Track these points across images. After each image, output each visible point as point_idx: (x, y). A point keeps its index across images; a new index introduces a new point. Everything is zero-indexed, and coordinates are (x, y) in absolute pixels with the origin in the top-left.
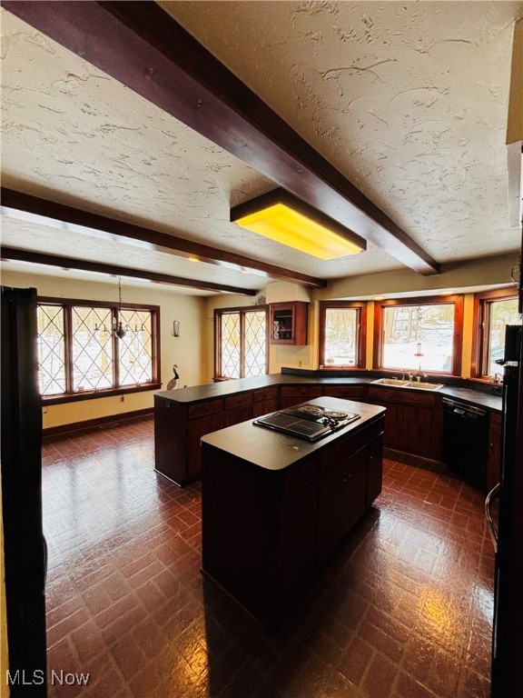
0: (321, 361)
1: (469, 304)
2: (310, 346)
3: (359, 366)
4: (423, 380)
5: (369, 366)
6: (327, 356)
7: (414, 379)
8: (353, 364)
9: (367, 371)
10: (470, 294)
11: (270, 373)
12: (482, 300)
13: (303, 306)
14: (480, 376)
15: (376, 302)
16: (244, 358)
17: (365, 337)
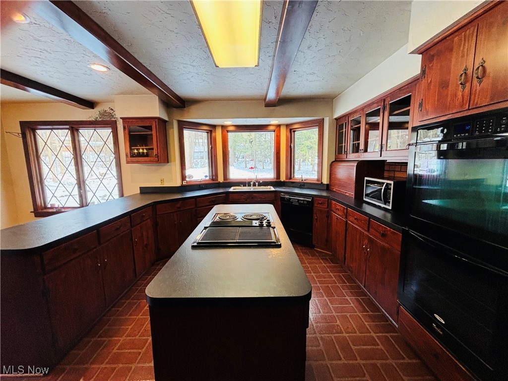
0: (183, 178)
2: (171, 164)
3: (213, 180)
4: (260, 185)
5: (221, 179)
6: (188, 172)
7: (254, 185)
8: (208, 178)
9: (219, 183)
10: (283, 125)
11: (125, 195)
12: (291, 129)
13: (163, 124)
14: (291, 178)
15: (223, 127)
16: (84, 182)
17: (216, 156)
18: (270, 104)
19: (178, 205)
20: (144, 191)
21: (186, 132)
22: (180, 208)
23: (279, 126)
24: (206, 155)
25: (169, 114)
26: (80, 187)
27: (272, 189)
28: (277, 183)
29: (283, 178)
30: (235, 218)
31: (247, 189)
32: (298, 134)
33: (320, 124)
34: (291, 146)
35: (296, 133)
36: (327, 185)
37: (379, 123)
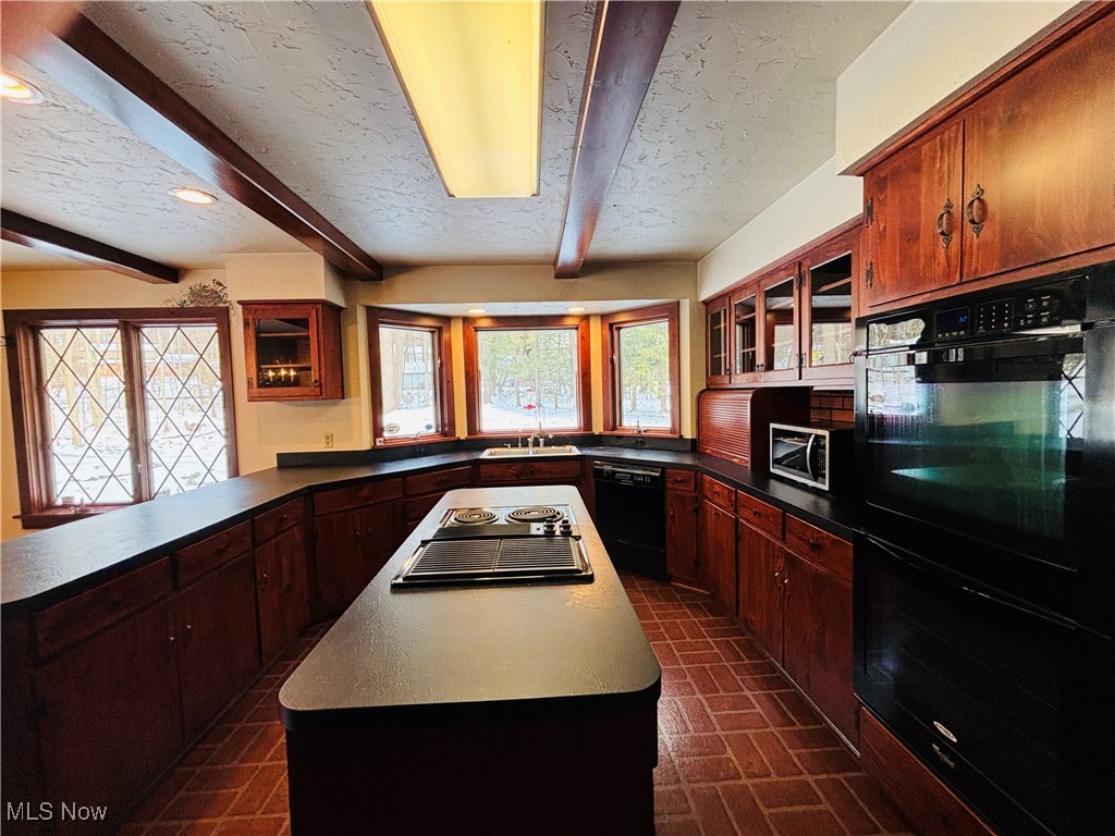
0: (377, 431)
1: (596, 331)
2: (353, 400)
3: (444, 434)
4: (548, 443)
5: (462, 432)
6: (387, 419)
7: (536, 443)
8: (433, 431)
9: (459, 440)
10: (596, 315)
11: (244, 471)
12: (612, 324)
13: (333, 316)
14: (614, 428)
15: (466, 320)
16: (146, 444)
17: (450, 382)
18: (566, 274)
19: (365, 492)
20: (287, 462)
21: (386, 333)
22: (367, 499)
23: (586, 318)
24: (428, 380)
25: (347, 292)
26: (136, 459)
27: (575, 451)
28: (586, 439)
29: (598, 428)
30: (491, 518)
31: (520, 453)
32: (626, 334)
33: (671, 312)
34: (612, 359)
35: (621, 331)
36: (692, 440)
37: (792, 310)
